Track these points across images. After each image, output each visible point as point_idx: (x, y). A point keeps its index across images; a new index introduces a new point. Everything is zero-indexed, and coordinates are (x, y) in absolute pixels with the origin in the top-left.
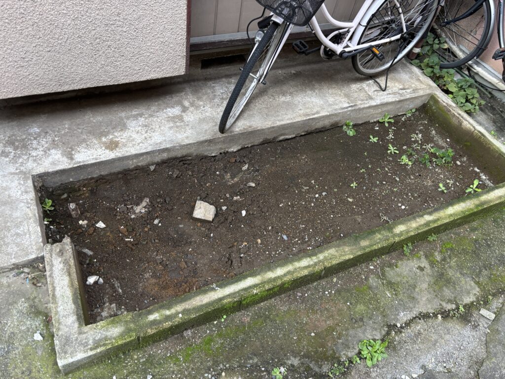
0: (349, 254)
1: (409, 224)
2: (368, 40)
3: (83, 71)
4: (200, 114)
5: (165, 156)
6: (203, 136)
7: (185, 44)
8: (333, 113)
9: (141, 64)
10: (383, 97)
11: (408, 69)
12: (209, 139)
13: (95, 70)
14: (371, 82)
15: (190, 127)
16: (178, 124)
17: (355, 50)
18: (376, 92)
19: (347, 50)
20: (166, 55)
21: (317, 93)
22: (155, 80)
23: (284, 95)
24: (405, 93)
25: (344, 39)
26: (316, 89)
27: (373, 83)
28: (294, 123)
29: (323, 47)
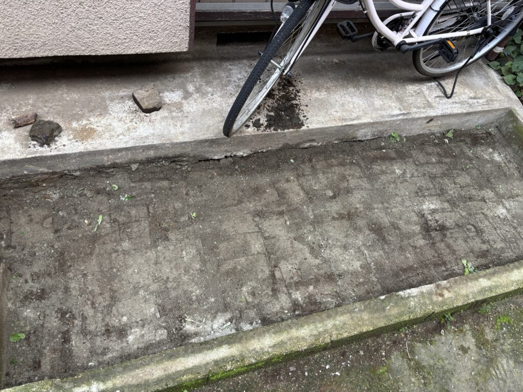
0: (368, 325)
1: (456, 289)
2: (438, 30)
3: (45, 33)
4: (206, 104)
5: (152, 153)
6: (204, 134)
7: (188, 10)
8: (378, 120)
9: (128, 32)
10: (446, 107)
11: (484, 73)
12: (210, 138)
13: (63, 33)
14: (433, 84)
15: (189, 119)
16: (174, 114)
17: (419, 43)
18: (438, 99)
19: (408, 40)
20: (162, 23)
21: (361, 92)
22: (147, 54)
23: (318, 90)
24: (477, 104)
25: (406, 26)
26: (361, 86)
27: (436, 86)
28: (326, 128)
29: (376, 34)
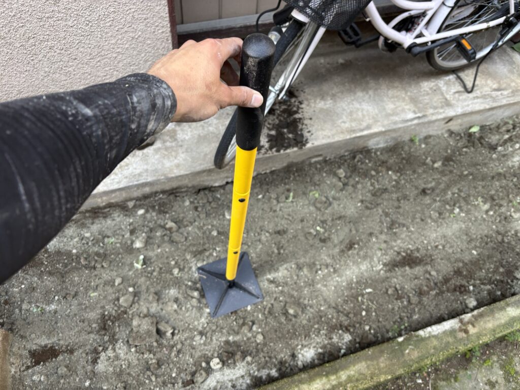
0: (385, 373)
1: (482, 323)
3: (19, 82)
4: (201, 128)
5: (147, 190)
6: (201, 164)
7: (170, 38)
8: (390, 128)
9: (107, 69)
10: (466, 103)
11: (507, 58)
12: (208, 168)
13: (37, 79)
14: (452, 77)
15: (184, 149)
16: (168, 144)
17: (433, 42)
18: (457, 95)
19: (419, 41)
20: (143, 55)
21: (370, 96)
23: (323, 98)
24: (501, 97)
25: (416, 26)
26: (370, 89)
27: (454, 80)
28: (333, 143)
29: (381, 39)
